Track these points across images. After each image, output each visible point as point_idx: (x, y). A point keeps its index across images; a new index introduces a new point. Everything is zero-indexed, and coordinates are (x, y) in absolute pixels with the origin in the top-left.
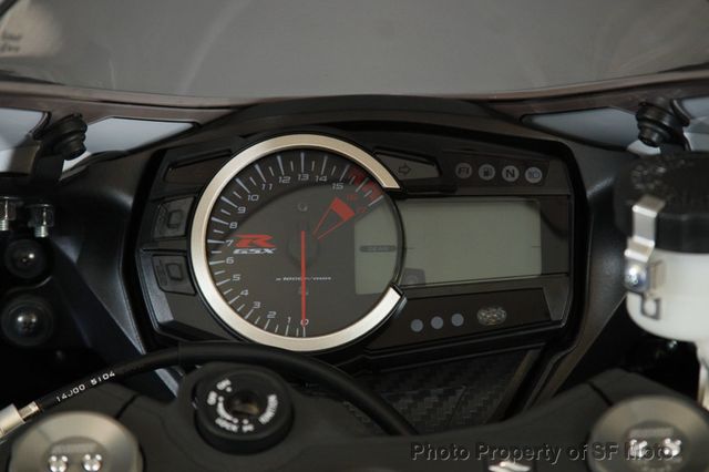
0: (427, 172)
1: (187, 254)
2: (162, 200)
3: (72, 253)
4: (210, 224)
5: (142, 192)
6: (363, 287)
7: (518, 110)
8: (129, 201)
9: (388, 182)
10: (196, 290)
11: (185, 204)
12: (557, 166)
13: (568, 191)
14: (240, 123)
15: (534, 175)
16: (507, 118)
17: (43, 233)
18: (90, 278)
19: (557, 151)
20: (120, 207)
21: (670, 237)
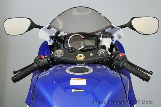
0: (86, 37)
1: (68, 43)
2: (66, 39)
3: (59, 43)
4: (70, 39)
5: (64, 39)
6: (81, 46)
7: (93, 33)
8: (63, 39)
9: (83, 38)
10: (68, 46)
11: (68, 39)
12: (96, 37)
13: (97, 39)
14: (72, 34)
15: (94, 38)
16: (93, 34)
17: (57, 42)
18: (60, 45)
19: (96, 36)
20: (62, 40)
21: (103, 37)
